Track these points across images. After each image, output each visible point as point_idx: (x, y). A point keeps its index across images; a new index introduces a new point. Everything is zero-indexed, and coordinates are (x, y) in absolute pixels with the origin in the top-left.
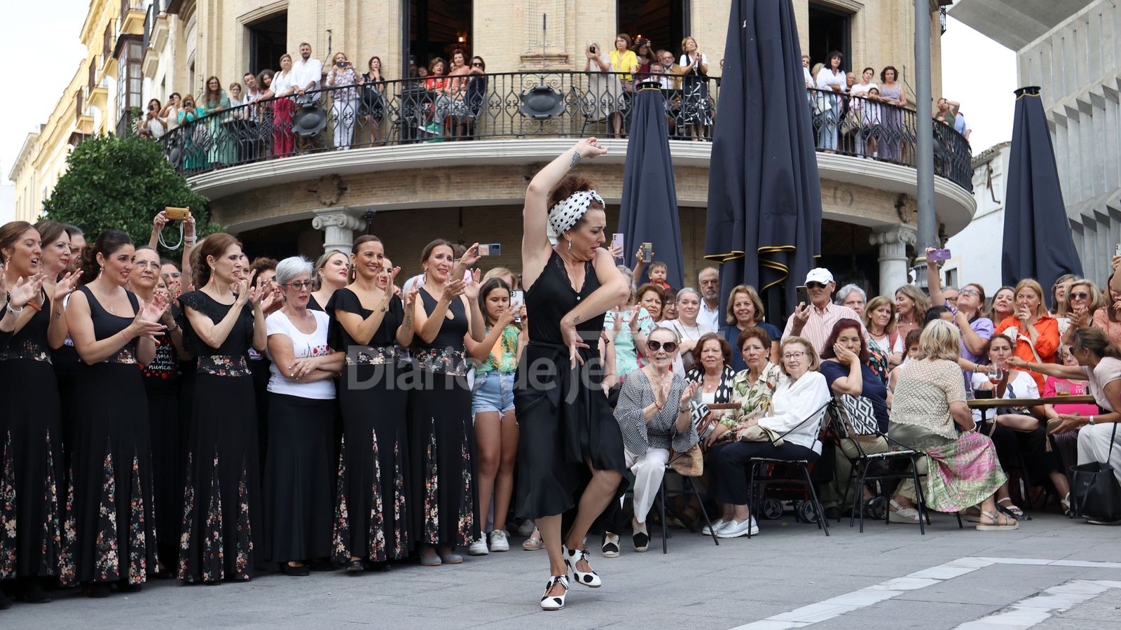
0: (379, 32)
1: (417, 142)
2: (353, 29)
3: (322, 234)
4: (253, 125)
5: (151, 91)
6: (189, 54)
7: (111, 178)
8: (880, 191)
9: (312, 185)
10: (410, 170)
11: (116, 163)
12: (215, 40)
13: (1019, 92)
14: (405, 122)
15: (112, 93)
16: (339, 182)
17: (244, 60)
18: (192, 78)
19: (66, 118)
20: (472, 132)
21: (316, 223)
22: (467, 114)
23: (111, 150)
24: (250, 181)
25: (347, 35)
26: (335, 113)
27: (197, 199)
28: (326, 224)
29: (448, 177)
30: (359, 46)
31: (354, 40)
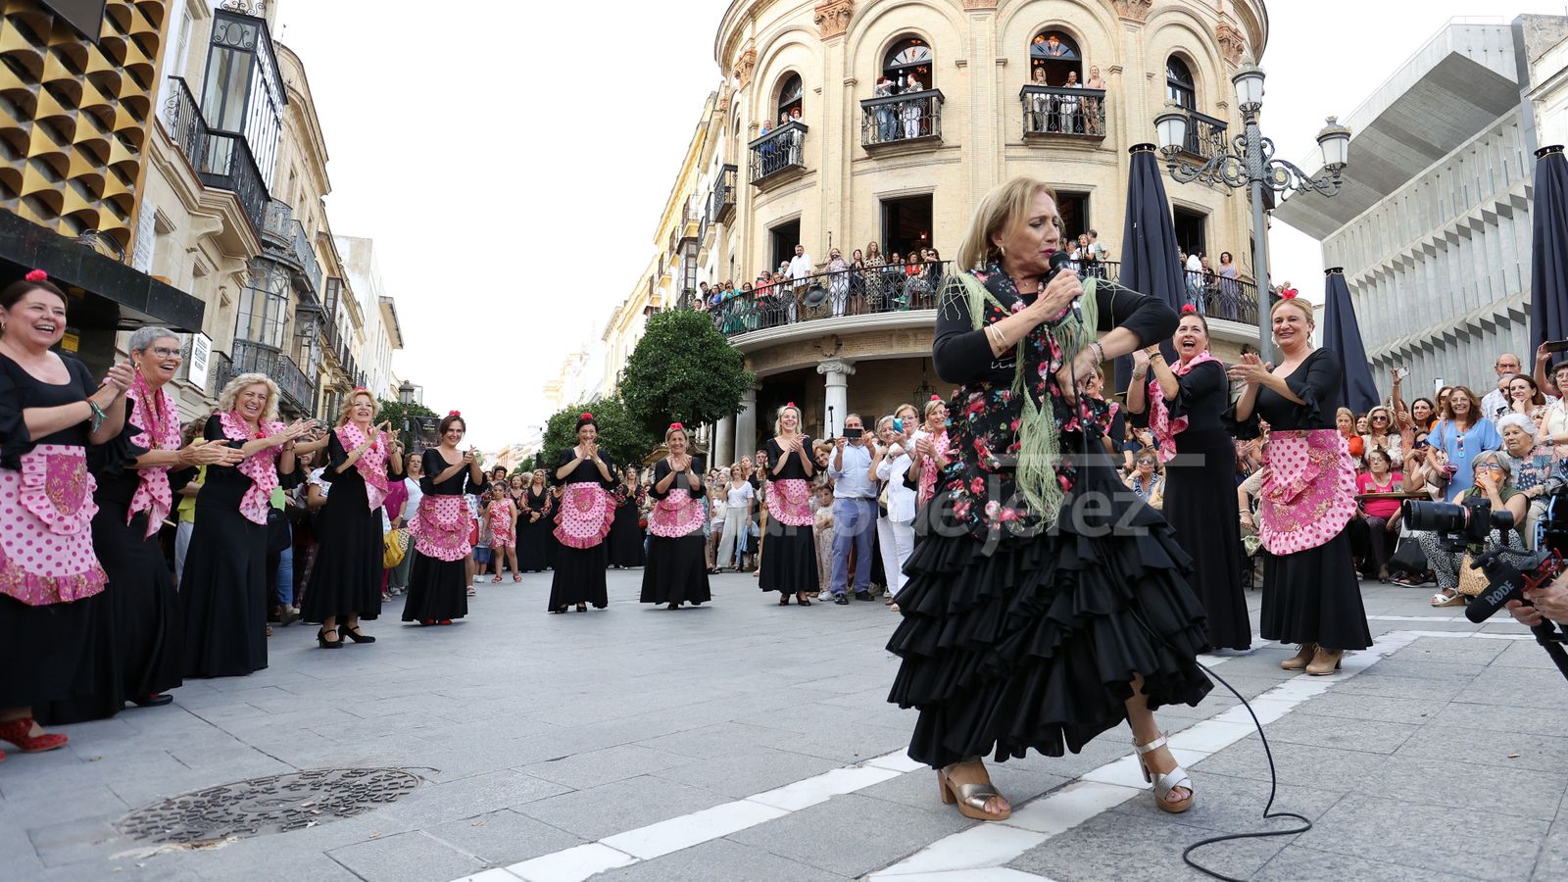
0: (865, 233)
1: (893, 310)
2: (847, 231)
3: (824, 377)
4: (775, 299)
5: (702, 275)
6: (730, 250)
7: (676, 339)
8: (1230, 342)
9: (816, 342)
10: (889, 330)
11: (679, 329)
12: (748, 240)
13: (1328, 272)
14: (884, 298)
15: (675, 277)
16: (836, 340)
17: (769, 254)
18: (732, 267)
19: (642, 296)
20: (932, 304)
21: (820, 370)
22: (929, 290)
23: (676, 319)
24: (772, 340)
25: (842, 235)
26: (833, 290)
27: (735, 354)
28: (827, 370)
29: (916, 335)
30: (851, 243)
31: (847, 239)
